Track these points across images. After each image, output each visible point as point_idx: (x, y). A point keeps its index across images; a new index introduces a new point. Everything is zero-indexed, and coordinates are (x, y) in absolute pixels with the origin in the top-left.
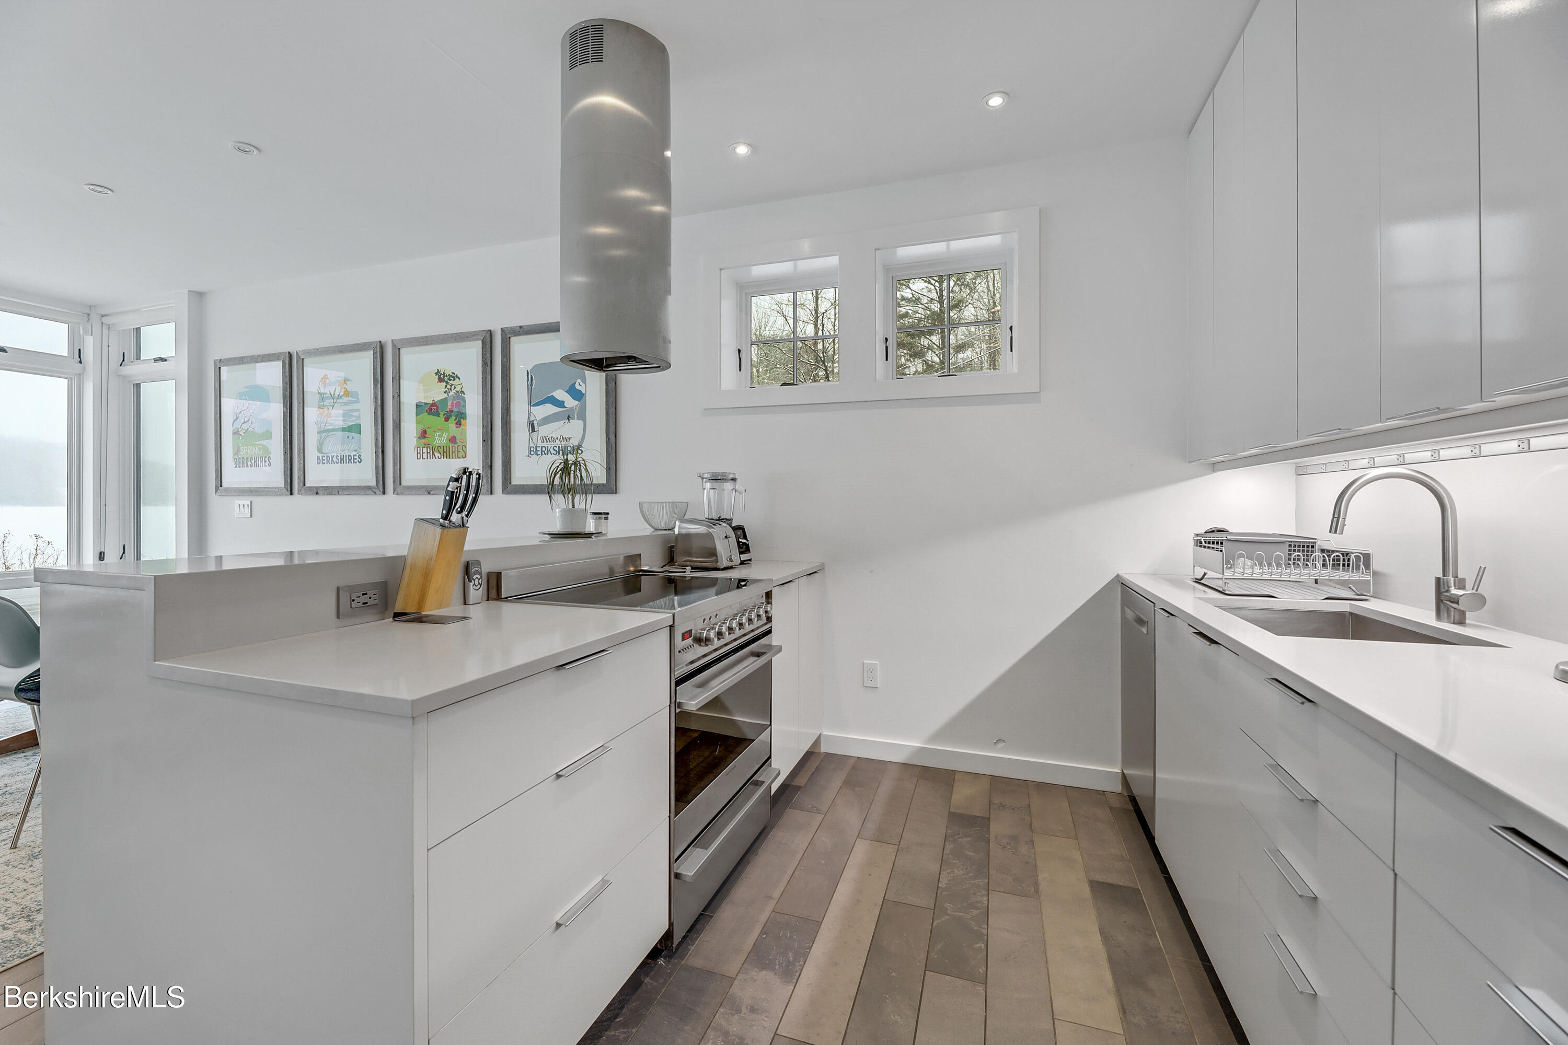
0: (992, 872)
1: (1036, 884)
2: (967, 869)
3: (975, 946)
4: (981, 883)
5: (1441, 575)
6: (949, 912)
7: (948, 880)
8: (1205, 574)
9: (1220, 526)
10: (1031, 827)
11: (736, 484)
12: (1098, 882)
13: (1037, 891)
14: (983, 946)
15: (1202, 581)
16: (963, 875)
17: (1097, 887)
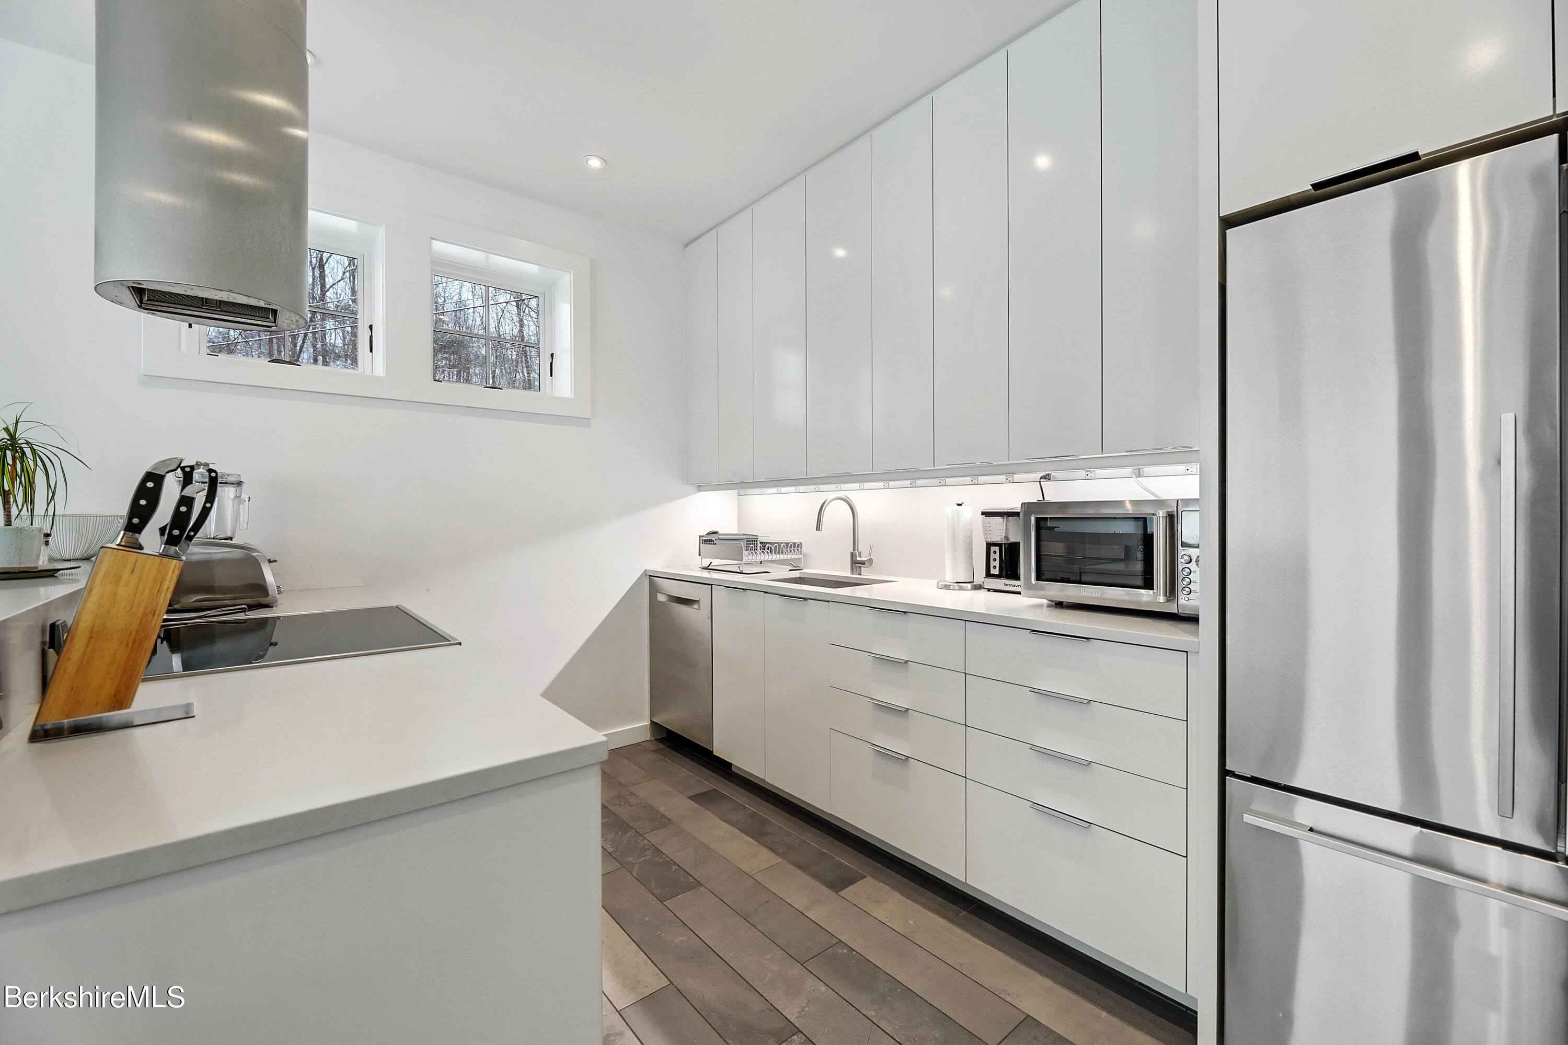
0: (631, 824)
1: (663, 816)
2: (613, 831)
3: (672, 870)
4: (632, 834)
5: (852, 551)
6: (634, 862)
7: (611, 844)
8: (711, 563)
9: (714, 530)
10: (621, 784)
11: (241, 488)
12: (693, 796)
13: (669, 820)
14: (676, 867)
15: (710, 567)
16: (615, 836)
17: (694, 798)
